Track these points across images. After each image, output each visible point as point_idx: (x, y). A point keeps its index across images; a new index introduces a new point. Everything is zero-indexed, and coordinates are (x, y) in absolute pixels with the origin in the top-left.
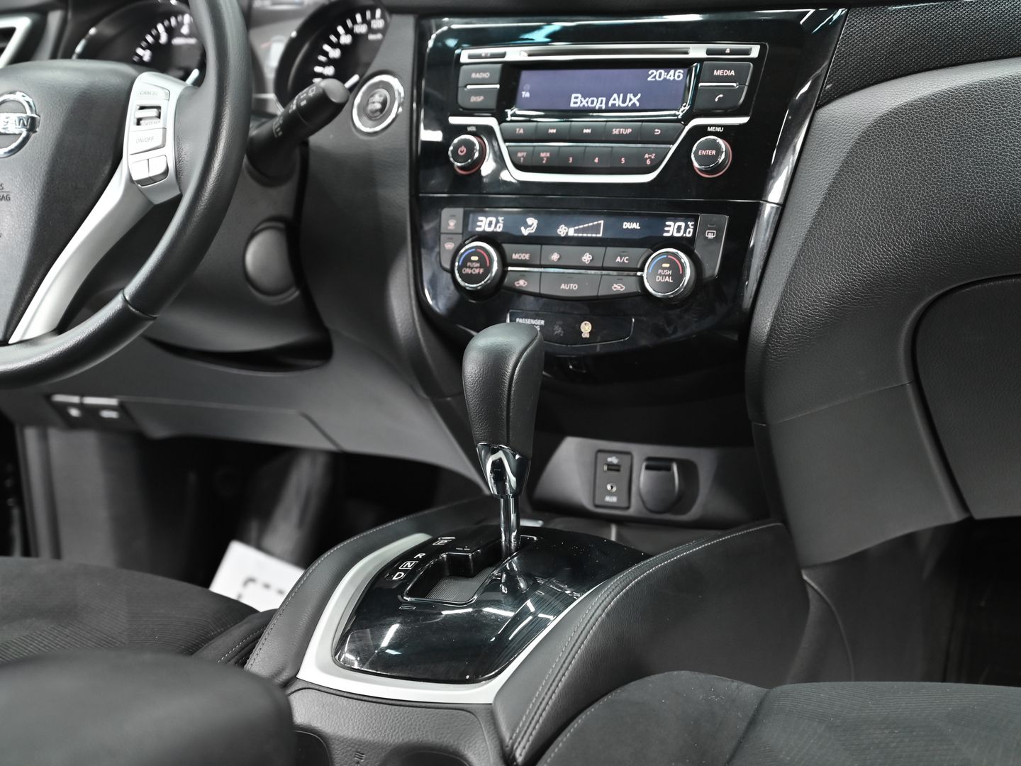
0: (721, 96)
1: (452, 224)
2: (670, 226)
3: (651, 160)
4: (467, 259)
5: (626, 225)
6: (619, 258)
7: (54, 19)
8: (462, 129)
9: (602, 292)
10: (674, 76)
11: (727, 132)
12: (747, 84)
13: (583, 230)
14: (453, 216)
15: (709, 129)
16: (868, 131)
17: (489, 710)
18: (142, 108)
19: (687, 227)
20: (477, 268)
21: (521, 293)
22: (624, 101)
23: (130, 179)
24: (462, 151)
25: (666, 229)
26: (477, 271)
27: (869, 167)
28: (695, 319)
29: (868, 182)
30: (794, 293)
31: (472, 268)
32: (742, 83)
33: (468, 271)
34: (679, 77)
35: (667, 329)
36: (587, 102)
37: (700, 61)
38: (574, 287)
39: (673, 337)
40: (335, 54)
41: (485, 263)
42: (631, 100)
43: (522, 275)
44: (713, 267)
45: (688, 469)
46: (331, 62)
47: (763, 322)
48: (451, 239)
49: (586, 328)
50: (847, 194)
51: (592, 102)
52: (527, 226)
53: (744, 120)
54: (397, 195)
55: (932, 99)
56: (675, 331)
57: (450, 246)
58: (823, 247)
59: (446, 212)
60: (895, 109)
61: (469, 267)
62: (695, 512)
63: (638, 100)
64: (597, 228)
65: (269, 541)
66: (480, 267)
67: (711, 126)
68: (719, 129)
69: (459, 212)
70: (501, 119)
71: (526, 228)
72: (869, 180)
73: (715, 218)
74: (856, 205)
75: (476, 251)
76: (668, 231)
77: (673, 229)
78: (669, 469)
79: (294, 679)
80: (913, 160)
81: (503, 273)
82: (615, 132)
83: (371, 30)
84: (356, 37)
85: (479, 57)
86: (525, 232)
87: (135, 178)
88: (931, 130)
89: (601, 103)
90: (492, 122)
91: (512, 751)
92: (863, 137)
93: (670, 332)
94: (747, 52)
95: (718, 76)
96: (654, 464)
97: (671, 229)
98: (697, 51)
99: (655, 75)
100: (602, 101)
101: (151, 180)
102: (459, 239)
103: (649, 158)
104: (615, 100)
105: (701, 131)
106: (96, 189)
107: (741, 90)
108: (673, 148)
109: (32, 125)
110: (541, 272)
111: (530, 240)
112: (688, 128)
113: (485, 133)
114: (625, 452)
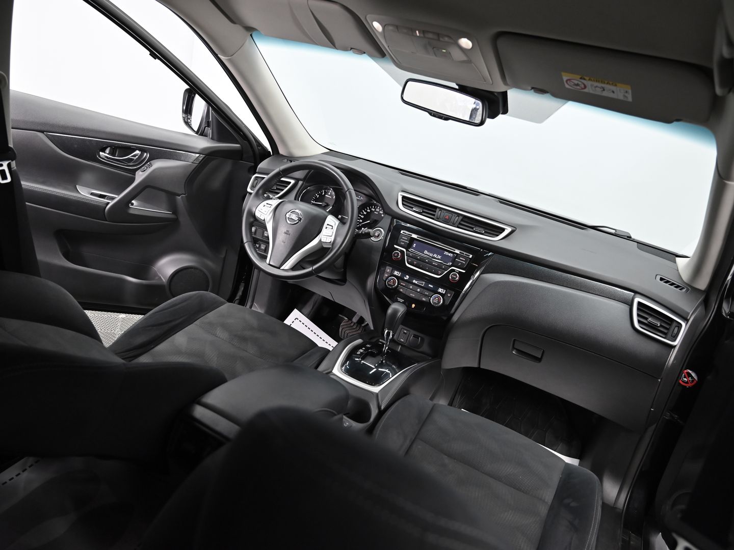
0: (460, 264)
1: (388, 270)
4: (390, 280)
5: (430, 285)
6: (426, 293)
7: (300, 183)
8: (397, 249)
9: (420, 299)
11: (460, 273)
13: (420, 283)
14: (389, 269)
17: (377, 395)
18: (328, 225)
19: (444, 291)
21: (401, 292)
22: (437, 257)
23: (321, 240)
24: (396, 255)
26: (391, 284)
32: (466, 263)
33: (389, 283)
34: (451, 256)
35: (433, 313)
36: (428, 254)
37: (458, 254)
38: (414, 295)
39: (433, 315)
40: (365, 213)
41: (394, 283)
42: (439, 257)
43: (402, 288)
44: (447, 302)
45: (422, 340)
46: (363, 215)
47: (455, 318)
49: (413, 306)
53: (464, 271)
54: (377, 257)
57: (386, 275)
59: (387, 267)
62: (421, 350)
64: (422, 284)
65: (303, 310)
67: (456, 270)
68: (458, 272)
69: (391, 268)
70: (407, 250)
73: (451, 291)
75: (393, 279)
77: (440, 290)
78: (418, 338)
79: (331, 372)
81: (397, 286)
82: (434, 263)
83: (375, 211)
84: (371, 211)
85: (405, 233)
86: (405, 278)
87: (322, 241)
89: (432, 255)
90: (405, 250)
91: (381, 406)
94: (469, 256)
95: (461, 259)
96: (415, 336)
98: (457, 251)
99: (446, 253)
101: (326, 243)
102: (389, 275)
103: (440, 272)
104: (435, 255)
105: (453, 270)
106: (311, 239)
107: (465, 264)
108: (446, 272)
109: (300, 219)
110: (407, 289)
111: (406, 281)
112: (451, 268)
113: (402, 252)
114: (409, 331)
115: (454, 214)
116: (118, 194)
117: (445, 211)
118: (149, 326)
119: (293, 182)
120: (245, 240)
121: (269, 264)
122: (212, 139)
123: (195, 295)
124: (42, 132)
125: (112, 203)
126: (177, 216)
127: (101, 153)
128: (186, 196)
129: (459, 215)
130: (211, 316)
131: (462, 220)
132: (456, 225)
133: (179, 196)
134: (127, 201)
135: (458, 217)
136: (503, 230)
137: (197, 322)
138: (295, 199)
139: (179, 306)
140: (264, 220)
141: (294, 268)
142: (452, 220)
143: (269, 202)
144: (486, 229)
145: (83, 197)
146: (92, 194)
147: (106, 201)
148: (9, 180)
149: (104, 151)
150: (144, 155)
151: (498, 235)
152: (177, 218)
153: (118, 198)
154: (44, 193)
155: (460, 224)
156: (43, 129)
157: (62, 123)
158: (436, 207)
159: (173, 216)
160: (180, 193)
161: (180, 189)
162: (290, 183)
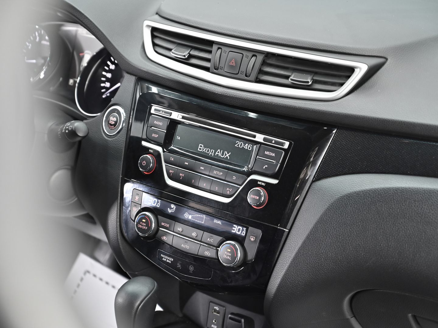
0: (267, 166)
1: (137, 198)
2: (235, 227)
3: (230, 192)
4: (141, 220)
5: (215, 222)
6: (209, 239)
8: (146, 150)
9: (200, 253)
10: (247, 147)
11: (268, 186)
12: (280, 162)
14: (138, 194)
15: (259, 183)
16: (334, 203)
19: (243, 230)
20: (144, 226)
21: (164, 243)
22: (222, 155)
24: (145, 163)
25: (233, 228)
26: (144, 227)
27: (331, 223)
28: (241, 279)
29: (330, 231)
30: (287, 280)
31: (142, 225)
32: (277, 162)
33: (140, 226)
34: (250, 148)
35: (228, 280)
36: (206, 150)
37: (260, 143)
38: (188, 247)
39: (230, 284)
42: (226, 155)
43: (166, 234)
44: (252, 255)
48: (136, 206)
49: (191, 269)
50: (319, 235)
51: (208, 151)
52: (171, 208)
53: (276, 181)
55: (368, 193)
56: (231, 282)
58: (304, 260)
60: (349, 194)
61: (141, 225)
63: (229, 156)
64: (201, 219)
66: (146, 226)
67: (260, 181)
68: (263, 184)
70: (165, 150)
71: (170, 209)
72: (331, 230)
73: (256, 230)
74: (323, 242)
75: (146, 217)
76: (234, 230)
78: (240, 322)
80: (354, 224)
81: (157, 230)
82: (215, 172)
85: (159, 112)
86: (170, 211)
88: (365, 210)
89: (212, 153)
90: (160, 149)
92: (331, 206)
93: (229, 282)
94: (282, 144)
95: (267, 155)
96: (233, 317)
97: (235, 229)
98: (260, 138)
99: (238, 144)
100: (213, 151)
102: (139, 207)
103: (229, 190)
104: (218, 152)
105: (254, 183)
107: (276, 165)
108: (241, 188)
110: (174, 235)
111: (171, 216)
112: (249, 179)
113: (157, 155)
114: (224, 307)
115: (245, 53)
117: (228, 49)
129: (255, 52)
131: (264, 63)
132: (253, 77)
135: (254, 58)
136: (351, 70)
142: (243, 68)
144: (316, 73)
151: (342, 85)
155: (261, 72)
158: (211, 43)
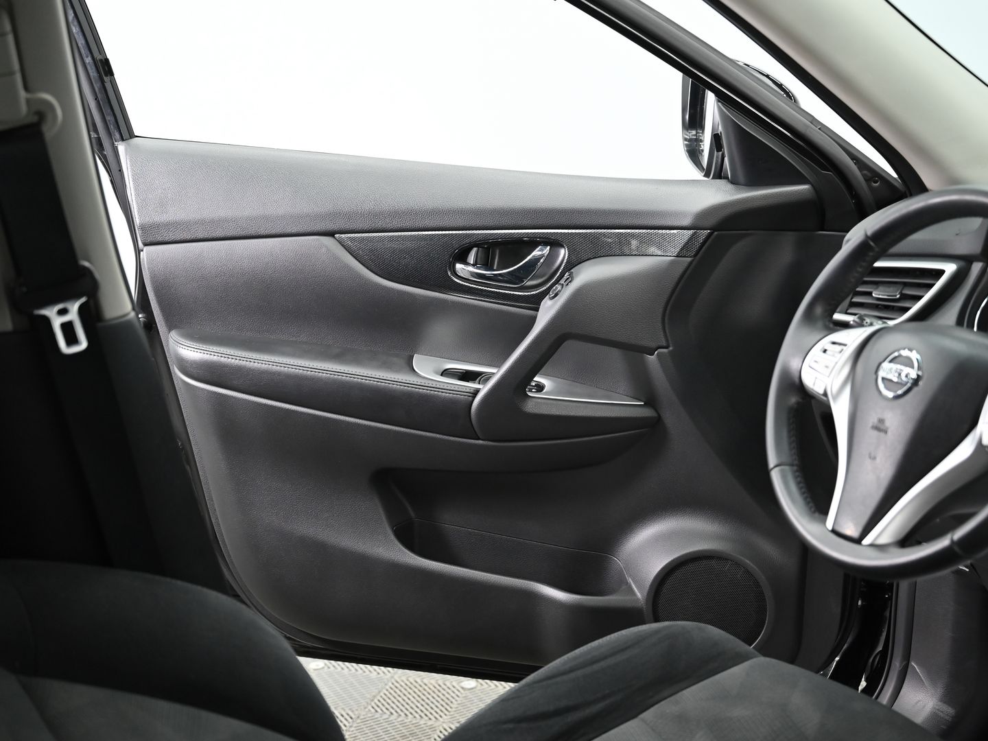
7: (977, 267)
109: (915, 380)
116: (499, 366)
118: (506, 722)
119: (950, 268)
120: (772, 459)
121: (834, 531)
122: (734, 182)
123: (657, 631)
124: (331, 234)
125: (484, 389)
126: (656, 411)
127: (459, 266)
128: (669, 352)
130: (692, 697)
133: (653, 354)
134: (519, 381)
137: (648, 715)
138: (960, 322)
139: (603, 664)
140: (825, 394)
141: (907, 541)
143: (839, 336)
145: (423, 382)
146: (445, 373)
147: (474, 385)
148: (84, 345)
149: (463, 258)
150: (558, 256)
152: (659, 416)
153: (497, 373)
154: (335, 382)
156: (330, 226)
157: (368, 206)
159: (647, 413)
160: (653, 345)
161: (651, 334)
162: (941, 272)
